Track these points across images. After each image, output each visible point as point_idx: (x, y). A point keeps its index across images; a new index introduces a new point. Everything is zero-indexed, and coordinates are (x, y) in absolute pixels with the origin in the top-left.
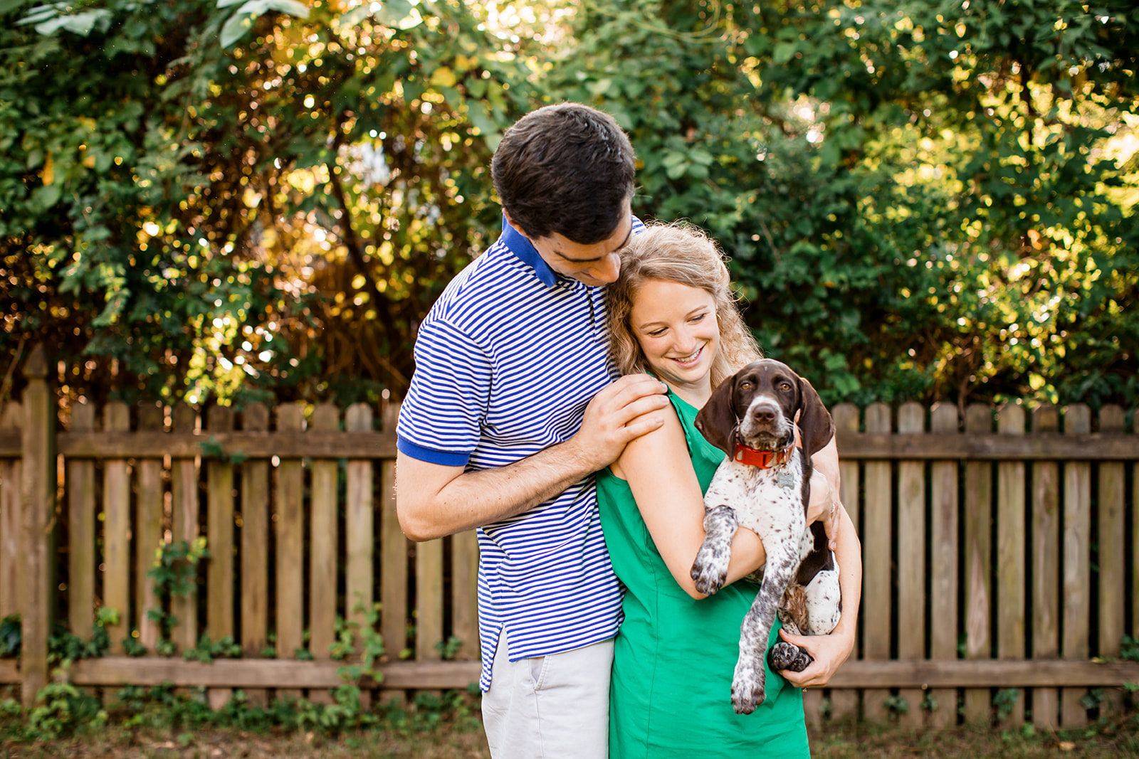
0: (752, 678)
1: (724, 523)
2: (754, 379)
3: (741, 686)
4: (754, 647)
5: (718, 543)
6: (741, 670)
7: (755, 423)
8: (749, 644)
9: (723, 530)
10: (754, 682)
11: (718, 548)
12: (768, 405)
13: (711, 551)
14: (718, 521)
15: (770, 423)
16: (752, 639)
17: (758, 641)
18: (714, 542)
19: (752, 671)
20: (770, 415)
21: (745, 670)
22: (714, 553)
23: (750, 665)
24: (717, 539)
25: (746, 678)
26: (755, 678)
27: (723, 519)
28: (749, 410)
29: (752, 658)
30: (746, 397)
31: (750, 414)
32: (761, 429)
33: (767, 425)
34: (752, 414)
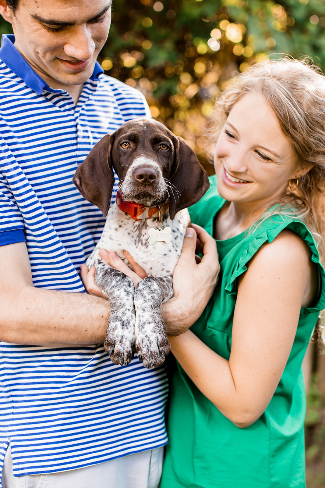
0: (155, 332)
1: (123, 294)
2: (134, 139)
3: (146, 341)
4: (151, 303)
5: (124, 314)
6: (143, 326)
7: (135, 183)
8: (145, 301)
9: (125, 301)
10: (158, 335)
11: (124, 318)
12: (149, 166)
13: (119, 323)
14: (117, 293)
15: (151, 184)
16: (149, 296)
17: (153, 298)
18: (119, 314)
19: (153, 325)
20: (152, 177)
21: (146, 326)
22: (123, 324)
23: (150, 320)
24: (121, 310)
25: (149, 333)
26: (158, 331)
27: (122, 290)
28: (130, 170)
29: (151, 313)
30: (126, 157)
31: (131, 174)
32: (142, 190)
33: (149, 186)
34: (132, 174)
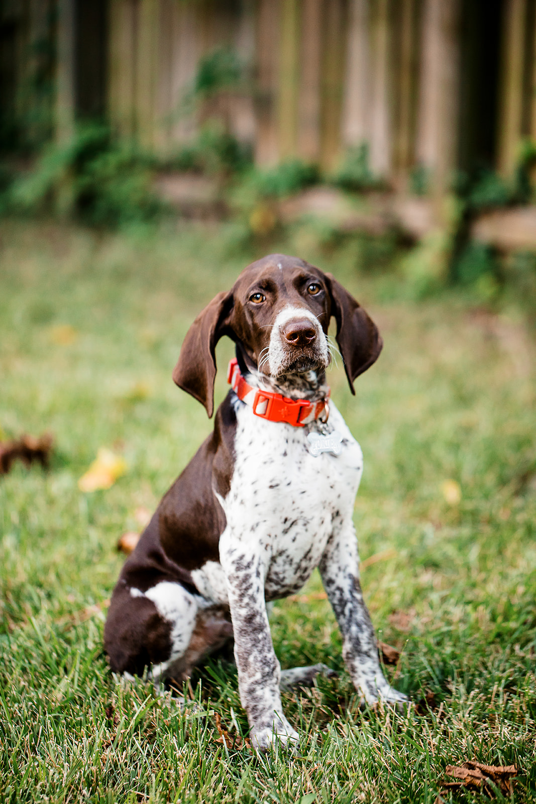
2: (267, 286)
7: (287, 348)
12: (303, 319)
15: (310, 345)
20: (309, 333)
28: (275, 331)
30: (261, 314)
31: (278, 337)
32: (298, 355)
33: (307, 347)
34: (281, 337)
